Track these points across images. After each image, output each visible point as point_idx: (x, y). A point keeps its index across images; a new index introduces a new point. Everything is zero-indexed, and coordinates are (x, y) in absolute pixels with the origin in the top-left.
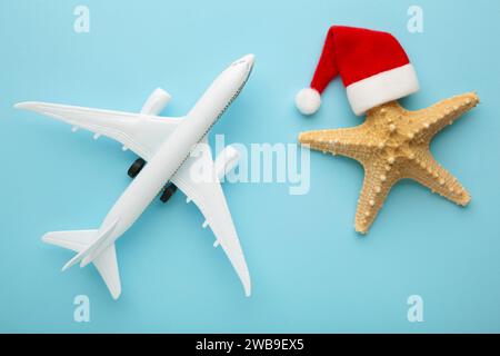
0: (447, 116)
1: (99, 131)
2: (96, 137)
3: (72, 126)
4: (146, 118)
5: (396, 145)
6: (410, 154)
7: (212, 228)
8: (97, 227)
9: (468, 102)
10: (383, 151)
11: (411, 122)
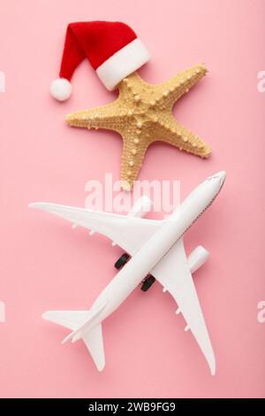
0: (182, 85)
1: (94, 229)
2: (91, 233)
3: (73, 224)
4: (133, 219)
5: (142, 112)
6: (155, 117)
7: (185, 316)
8: (89, 309)
9: (198, 71)
10: (132, 119)
11: (152, 93)
